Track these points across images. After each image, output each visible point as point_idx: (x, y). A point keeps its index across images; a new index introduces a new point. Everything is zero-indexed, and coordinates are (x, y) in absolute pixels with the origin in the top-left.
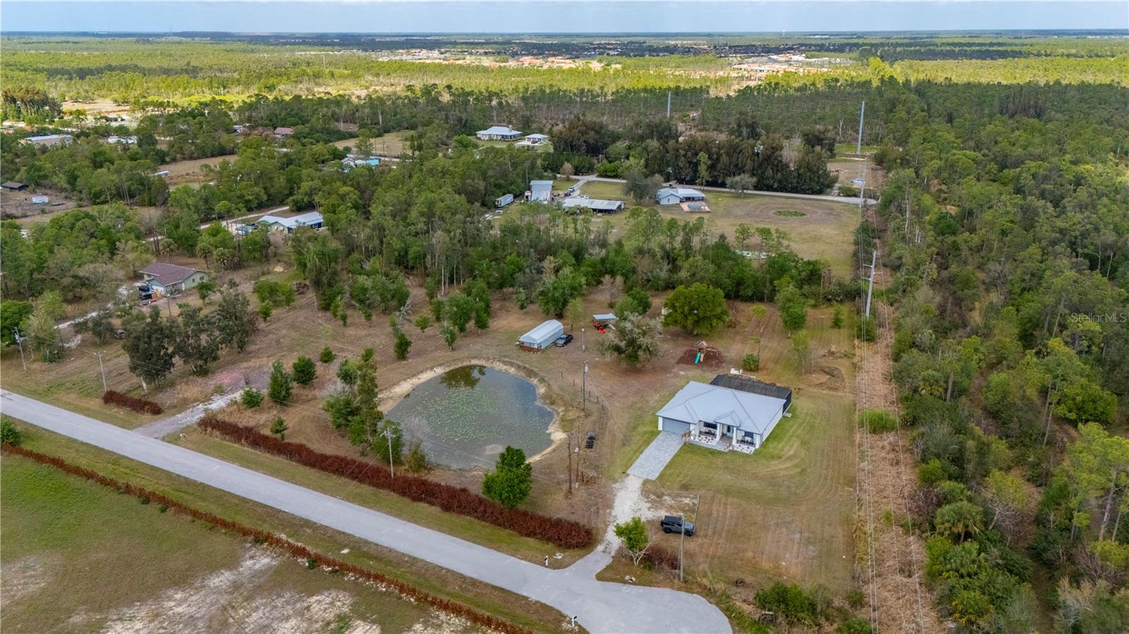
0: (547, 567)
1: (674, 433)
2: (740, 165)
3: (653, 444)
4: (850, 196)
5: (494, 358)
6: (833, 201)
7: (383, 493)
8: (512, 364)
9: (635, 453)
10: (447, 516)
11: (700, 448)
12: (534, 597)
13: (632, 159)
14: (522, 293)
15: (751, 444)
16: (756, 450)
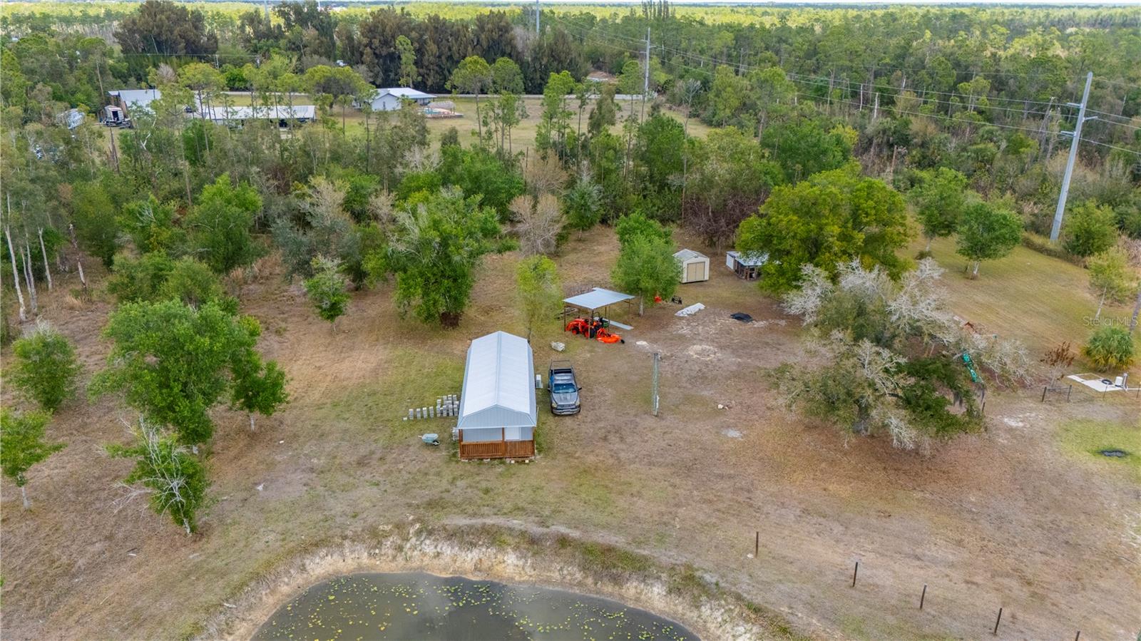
13: (276, 57)
14: (330, 270)
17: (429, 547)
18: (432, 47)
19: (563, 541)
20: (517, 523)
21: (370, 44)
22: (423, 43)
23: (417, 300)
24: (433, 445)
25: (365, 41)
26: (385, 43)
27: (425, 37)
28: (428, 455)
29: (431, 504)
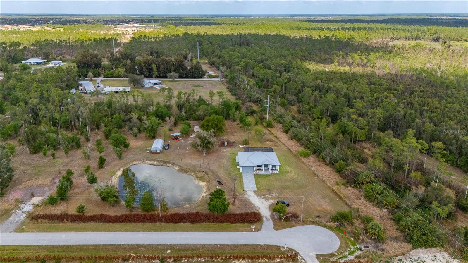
0: (254, 231)
1: (247, 172)
2: (169, 69)
3: (244, 178)
4: (212, 78)
5: (143, 160)
6: (208, 80)
7: (158, 224)
8: (154, 161)
9: (241, 182)
10: (195, 225)
11: (261, 175)
12: (262, 243)
13: (119, 69)
14: (135, 130)
15: (276, 170)
16: (279, 171)
17: (146, 161)
18: (162, 67)
19: (161, 161)
20: (156, 159)
21: (145, 66)
22: (159, 65)
23: (148, 134)
24: (148, 152)
25: (143, 65)
26: (149, 65)
27: (160, 63)
28: (147, 153)
29: (147, 158)
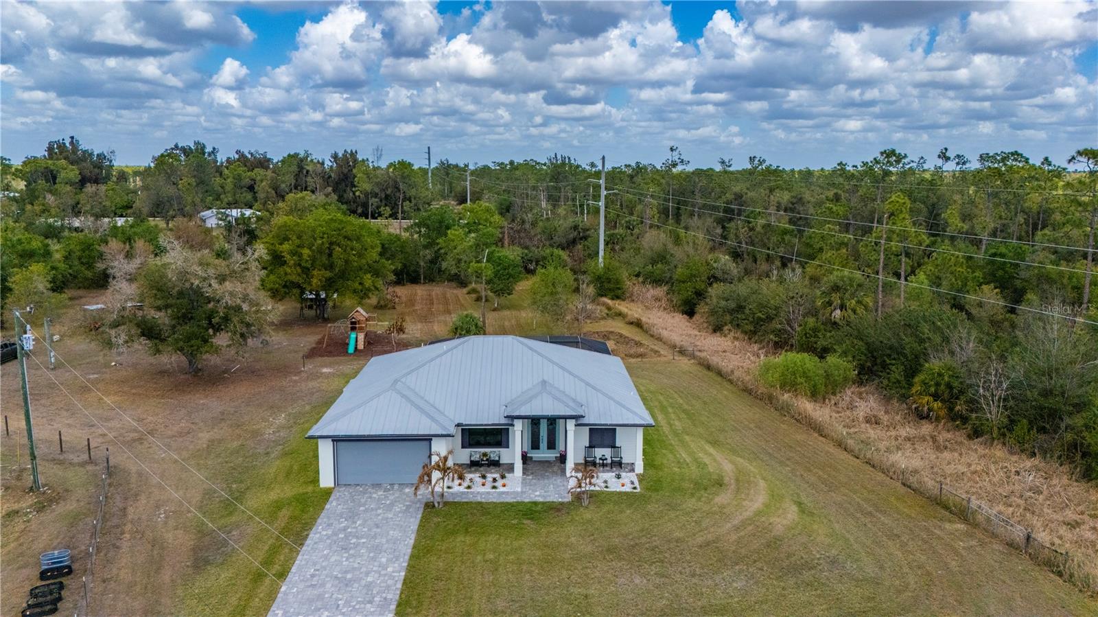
1: (377, 484)
15: (617, 464)
16: (641, 478)
